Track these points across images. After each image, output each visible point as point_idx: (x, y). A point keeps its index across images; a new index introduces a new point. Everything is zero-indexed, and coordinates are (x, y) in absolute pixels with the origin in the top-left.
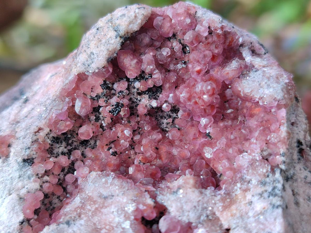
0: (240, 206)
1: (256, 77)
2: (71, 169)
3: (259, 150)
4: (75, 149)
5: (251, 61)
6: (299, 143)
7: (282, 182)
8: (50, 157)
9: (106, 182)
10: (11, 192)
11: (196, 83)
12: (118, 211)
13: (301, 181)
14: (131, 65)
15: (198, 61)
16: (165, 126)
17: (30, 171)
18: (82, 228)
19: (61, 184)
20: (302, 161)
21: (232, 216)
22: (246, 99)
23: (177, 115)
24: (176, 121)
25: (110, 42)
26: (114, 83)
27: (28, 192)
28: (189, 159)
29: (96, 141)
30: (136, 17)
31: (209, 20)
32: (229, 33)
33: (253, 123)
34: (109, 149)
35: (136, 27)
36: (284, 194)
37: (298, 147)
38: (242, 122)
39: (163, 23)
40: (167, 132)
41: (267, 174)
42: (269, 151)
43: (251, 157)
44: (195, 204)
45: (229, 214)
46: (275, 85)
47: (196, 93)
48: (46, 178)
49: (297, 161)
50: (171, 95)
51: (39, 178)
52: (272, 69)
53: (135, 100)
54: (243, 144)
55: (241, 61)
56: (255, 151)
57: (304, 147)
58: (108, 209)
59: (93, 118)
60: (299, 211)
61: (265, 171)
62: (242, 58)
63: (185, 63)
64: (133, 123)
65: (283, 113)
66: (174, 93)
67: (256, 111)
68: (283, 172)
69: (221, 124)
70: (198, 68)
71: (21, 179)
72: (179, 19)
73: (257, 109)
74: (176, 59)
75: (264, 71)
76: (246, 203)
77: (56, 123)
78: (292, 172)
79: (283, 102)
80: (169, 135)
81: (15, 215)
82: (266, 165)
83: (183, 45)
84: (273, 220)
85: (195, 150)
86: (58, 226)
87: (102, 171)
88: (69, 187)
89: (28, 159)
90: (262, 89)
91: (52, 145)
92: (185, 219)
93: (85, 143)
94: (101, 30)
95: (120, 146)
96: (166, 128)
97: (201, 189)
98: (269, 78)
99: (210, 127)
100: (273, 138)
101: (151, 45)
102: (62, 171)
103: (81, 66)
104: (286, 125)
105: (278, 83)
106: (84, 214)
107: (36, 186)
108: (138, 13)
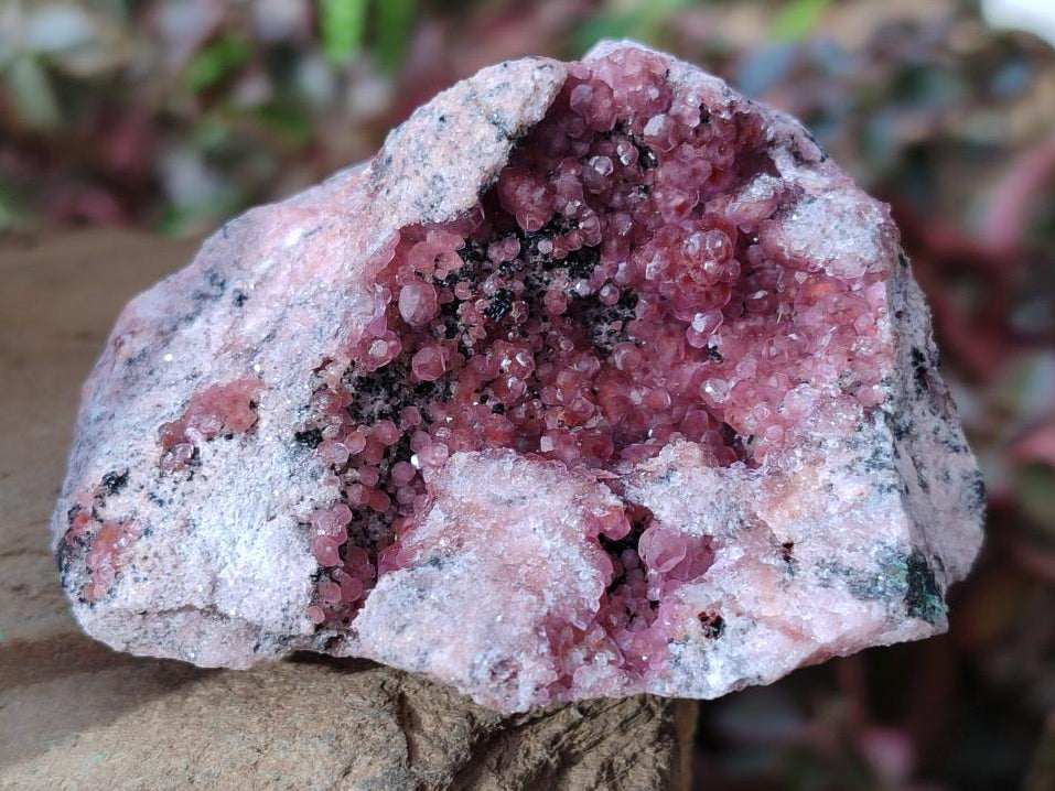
0: (807, 495)
1: (812, 215)
2: (405, 450)
3: (834, 376)
4: (407, 404)
5: (796, 180)
6: (918, 356)
7: (891, 438)
8: (356, 426)
9: (501, 471)
10: (272, 514)
11: (683, 235)
12: (544, 527)
13: (928, 438)
14: (532, 202)
15: (679, 186)
16: (604, 340)
17: (314, 459)
18: (473, 568)
19: (385, 486)
20: (926, 397)
21: (792, 516)
22: (794, 264)
23: (633, 313)
24: (631, 326)
25: (484, 150)
26: (488, 246)
27: (316, 509)
28: (669, 411)
29: (448, 385)
30: (536, 89)
31: (702, 89)
32: (747, 117)
33: (813, 318)
34: (484, 400)
35: (537, 114)
36: (898, 463)
37: (915, 364)
38: (787, 319)
39: (593, 100)
40: (610, 353)
41: (857, 425)
42: (856, 376)
43: (818, 392)
44: (712, 498)
45: (786, 514)
46: (858, 230)
47: (687, 257)
48: (352, 474)
49: (914, 396)
50: (622, 266)
51: (336, 474)
52: (844, 194)
53: (537, 282)
54: (799, 364)
55: (774, 180)
56: (827, 377)
57: (927, 364)
58: (522, 524)
59: (442, 329)
60: (930, 503)
61: (852, 418)
62: (775, 173)
63: (646, 190)
64: (533, 338)
65: (880, 291)
66: (629, 260)
67: (819, 291)
68: (889, 420)
69: (741, 326)
70: (679, 200)
71: (293, 478)
72: (632, 89)
73: (821, 286)
74: (625, 181)
75: (827, 200)
76: (820, 489)
77: (365, 344)
78: (906, 418)
79: (878, 268)
80: (618, 359)
81: (293, 564)
82: (854, 406)
83: (639, 148)
84: (883, 516)
85: (683, 391)
86: (413, 572)
87: (480, 449)
88: (401, 492)
89: (307, 433)
90: (829, 242)
91: (358, 397)
92: (696, 530)
93: (424, 389)
94: (453, 122)
95: (509, 390)
96: (607, 343)
97: (718, 468)
98: (841, 216)
99: (716, 333)
100: (863, 347)
101: (568, 153)
102: (384, 457)
103: (411, 208)
104: (888, 316)
105: (864, 226)
106: (470, 539)
107: (333, 492)
108: (541, 80)
